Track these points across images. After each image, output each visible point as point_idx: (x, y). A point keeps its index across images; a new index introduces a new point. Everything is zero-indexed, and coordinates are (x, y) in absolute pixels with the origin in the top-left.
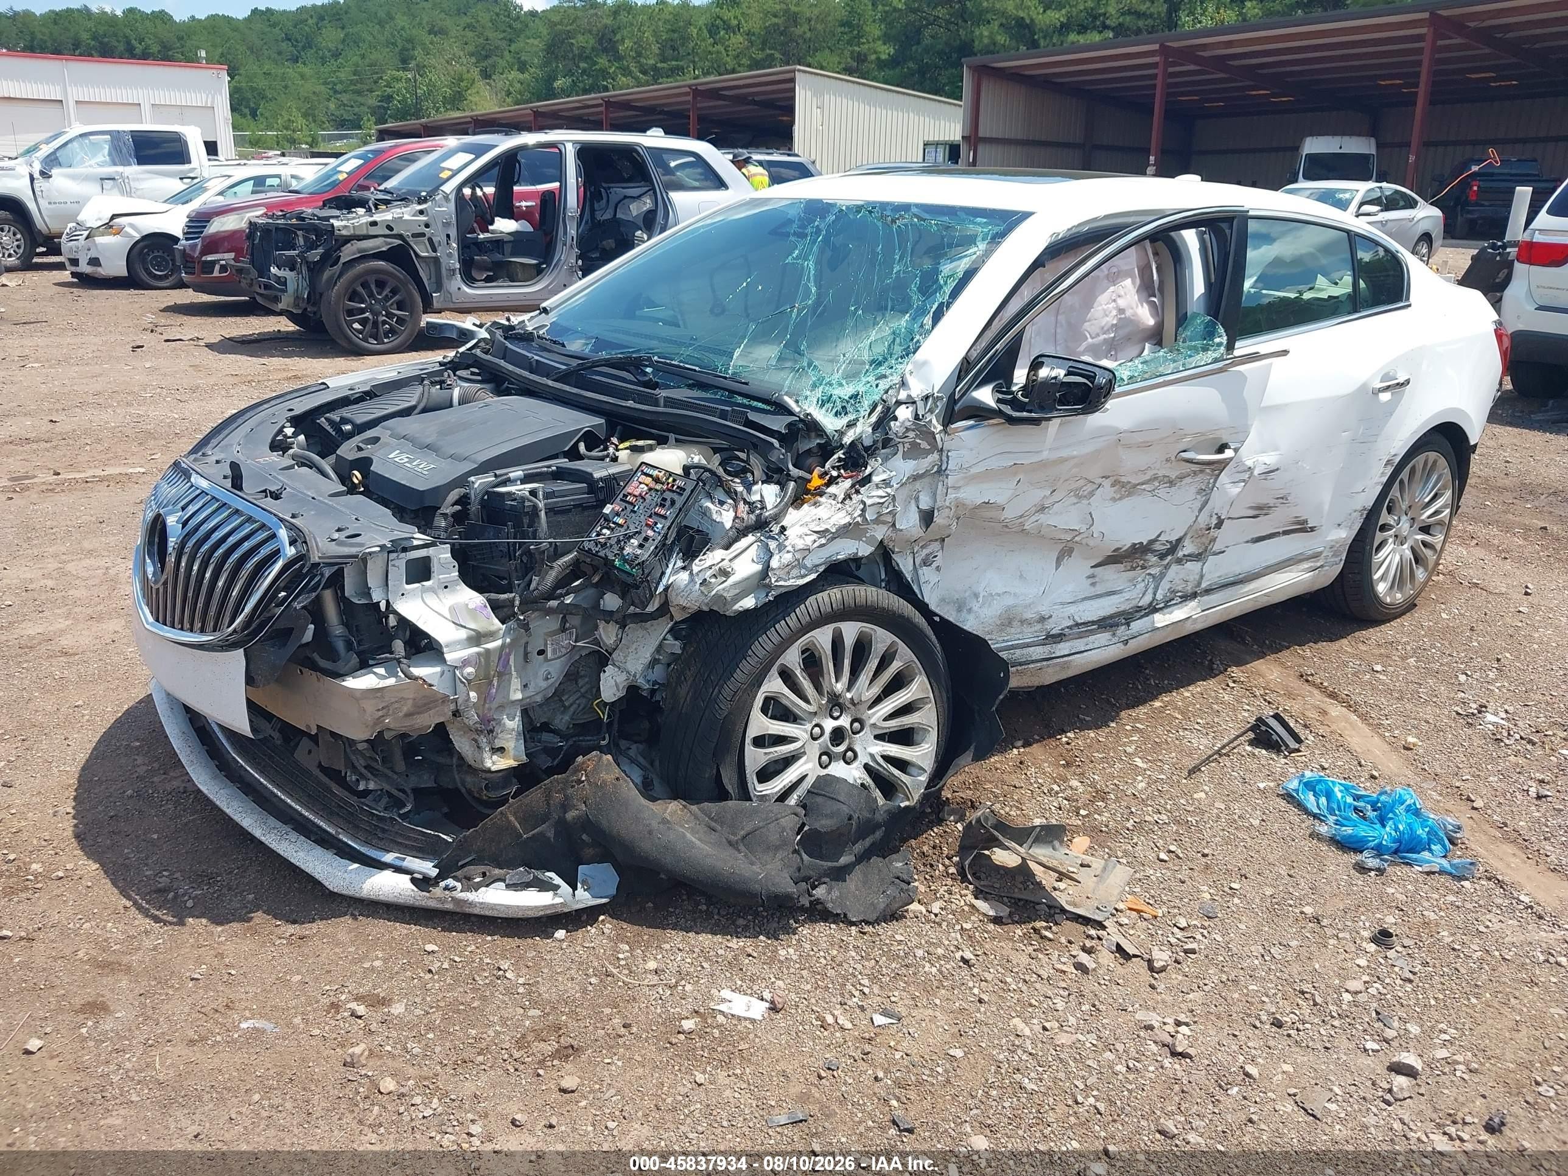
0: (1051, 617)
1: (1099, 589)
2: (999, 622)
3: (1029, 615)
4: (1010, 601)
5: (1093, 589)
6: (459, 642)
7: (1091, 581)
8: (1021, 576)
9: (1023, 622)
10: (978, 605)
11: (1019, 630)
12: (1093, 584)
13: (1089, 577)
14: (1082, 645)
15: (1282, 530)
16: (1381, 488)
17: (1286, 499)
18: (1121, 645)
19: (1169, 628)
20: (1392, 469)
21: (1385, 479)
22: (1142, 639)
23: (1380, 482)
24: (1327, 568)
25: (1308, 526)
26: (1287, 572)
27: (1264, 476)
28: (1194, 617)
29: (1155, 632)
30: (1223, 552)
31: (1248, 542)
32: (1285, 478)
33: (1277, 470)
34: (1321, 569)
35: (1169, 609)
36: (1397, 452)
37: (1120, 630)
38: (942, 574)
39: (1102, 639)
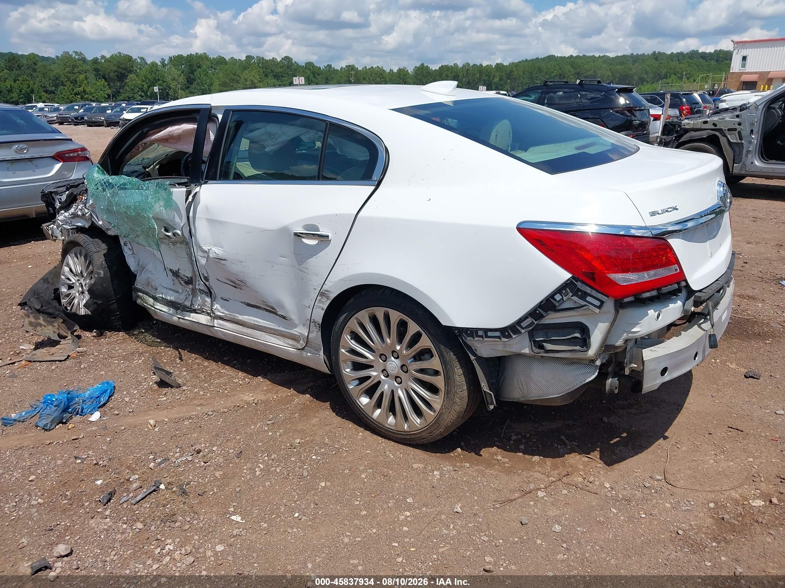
0: (157, 289)
1: (175, 288)
2: (146, 282)
3: (153, 284)
4: (150, 275)
5: (172, 286)
7: (172, 282)
8: (156, 267)
9: (151, 286)
10: (144, 272)
11: (150, 289)
12: (173, 284)
13: (172, 280)
14: (165, 309)
15: (262, 306)
16: (323, 312)
17: (245, 283)
18: (177, 319)
19: (201, 325)
20: (329, 302)
21: (325, 307)
22: (187, 322)
23: (321, 307)
24: (309, 354)
25: (279, 313)
26: (274, 337)
27: (217, 260)
28: (215, 328)
29: (192, 322)
30: (228, 301)
31: (242, 303)
32: (235, 268)
33: (225, 260)
34: (303, 352)
35: (200, 315)
36: (329, 290)
37: (179, 311)
38: (133, 252)
39: (172, 311)
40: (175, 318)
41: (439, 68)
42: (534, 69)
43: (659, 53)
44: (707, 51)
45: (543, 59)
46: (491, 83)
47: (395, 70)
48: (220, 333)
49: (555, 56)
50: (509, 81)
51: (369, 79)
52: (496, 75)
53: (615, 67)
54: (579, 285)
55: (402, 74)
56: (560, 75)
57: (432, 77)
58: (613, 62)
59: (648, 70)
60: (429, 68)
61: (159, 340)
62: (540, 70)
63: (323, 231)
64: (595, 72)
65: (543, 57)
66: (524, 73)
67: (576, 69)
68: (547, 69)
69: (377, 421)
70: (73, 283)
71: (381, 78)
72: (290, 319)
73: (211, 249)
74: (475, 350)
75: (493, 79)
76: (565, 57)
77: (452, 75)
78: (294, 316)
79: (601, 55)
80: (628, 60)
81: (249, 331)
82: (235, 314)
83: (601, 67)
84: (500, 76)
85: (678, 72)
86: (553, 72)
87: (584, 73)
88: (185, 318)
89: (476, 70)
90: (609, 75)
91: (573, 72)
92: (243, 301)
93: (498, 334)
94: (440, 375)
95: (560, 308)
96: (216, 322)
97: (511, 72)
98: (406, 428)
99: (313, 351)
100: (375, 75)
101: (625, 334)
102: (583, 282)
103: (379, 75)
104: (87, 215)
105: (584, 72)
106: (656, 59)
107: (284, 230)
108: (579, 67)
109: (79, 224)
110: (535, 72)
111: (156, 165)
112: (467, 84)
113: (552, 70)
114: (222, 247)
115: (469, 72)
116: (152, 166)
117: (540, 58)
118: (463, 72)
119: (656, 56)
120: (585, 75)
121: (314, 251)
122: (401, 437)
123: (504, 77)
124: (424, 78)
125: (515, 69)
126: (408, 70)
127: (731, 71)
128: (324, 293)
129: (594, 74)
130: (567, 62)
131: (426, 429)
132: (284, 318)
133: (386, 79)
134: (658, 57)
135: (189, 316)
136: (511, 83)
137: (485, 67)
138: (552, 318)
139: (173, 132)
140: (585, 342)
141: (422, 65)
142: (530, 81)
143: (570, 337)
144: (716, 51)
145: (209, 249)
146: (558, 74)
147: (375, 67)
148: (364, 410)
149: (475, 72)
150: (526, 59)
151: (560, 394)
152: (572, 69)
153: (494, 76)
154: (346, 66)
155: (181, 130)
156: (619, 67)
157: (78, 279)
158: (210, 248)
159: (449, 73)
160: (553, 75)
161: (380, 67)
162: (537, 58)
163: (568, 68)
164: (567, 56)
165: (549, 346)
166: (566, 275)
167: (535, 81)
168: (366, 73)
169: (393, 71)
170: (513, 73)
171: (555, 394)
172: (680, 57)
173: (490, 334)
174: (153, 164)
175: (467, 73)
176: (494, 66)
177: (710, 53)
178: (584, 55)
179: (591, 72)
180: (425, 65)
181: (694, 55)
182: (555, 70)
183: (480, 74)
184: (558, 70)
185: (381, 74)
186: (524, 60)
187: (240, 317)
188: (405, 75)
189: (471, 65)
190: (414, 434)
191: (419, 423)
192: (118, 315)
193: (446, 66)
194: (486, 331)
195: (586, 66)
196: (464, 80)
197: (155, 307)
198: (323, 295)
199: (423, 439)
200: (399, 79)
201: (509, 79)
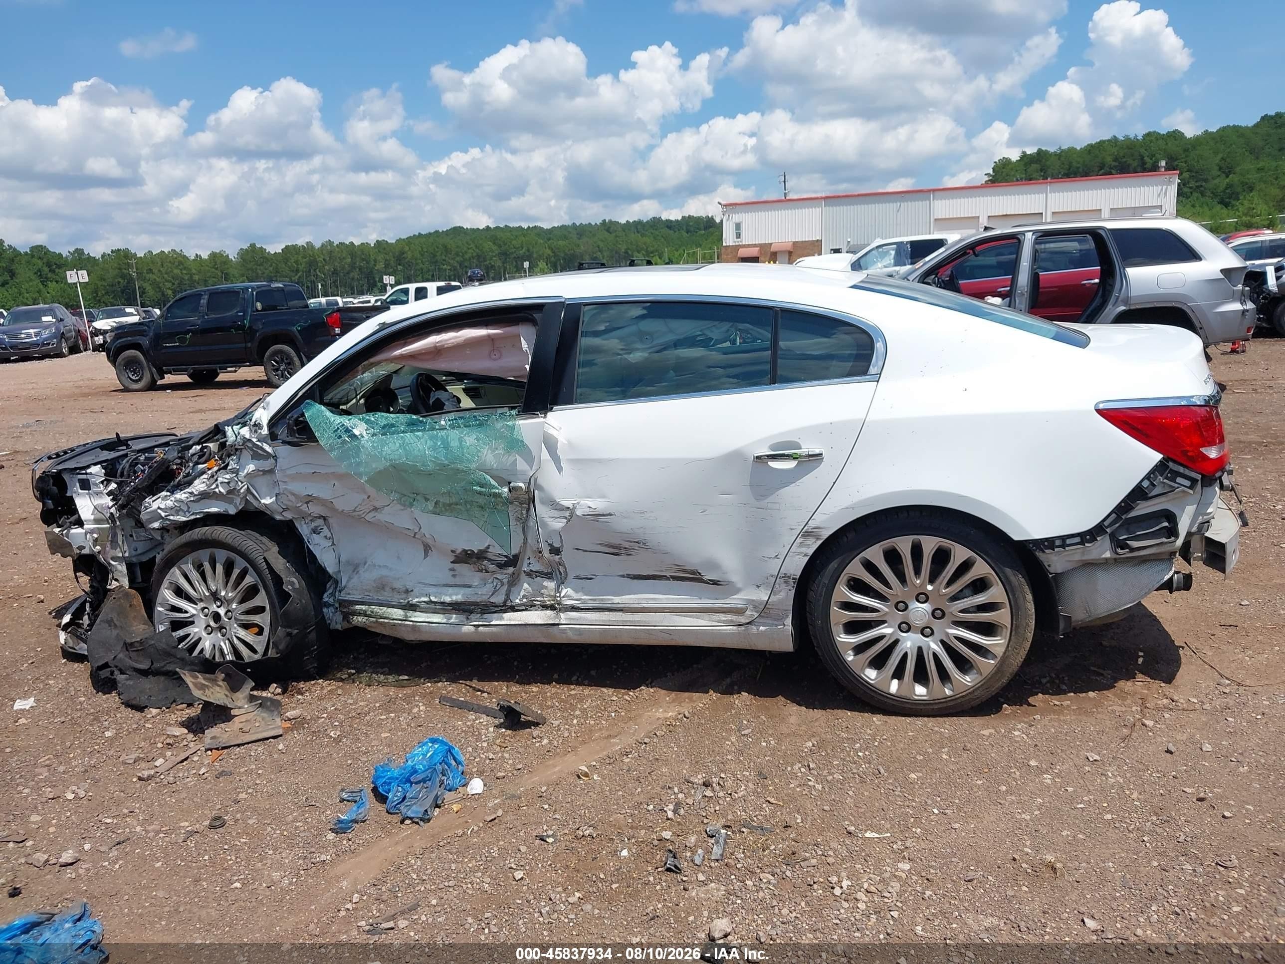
0: (412, 591)
1: (458, 581)
2: (375, 585)
3: (398, 585)
4: (384, 572)
5: (453, 579)
6: (90, 520)
7: (452, 573)
8: (398, 557)
9: (393, 589)
10: (363, 570)
11: (390, 595)
12: (454, 576)
13: (450, 570)
14: (437, 618)
15: (668, 575)
16: (807, 559)
17: (644, 544)
18: (473, 628)
19: (529, 628)
20: (819, 542)
21: (811, 551)
22: (494, 629)
23: (802, 553)
24: (761, 628)
25: (705, 578)
26: (690, 617)
27: (591, 518)
28: (560, 626)
29: (508, 627)
30: (591, 579)
31: (623, 576)
32: (625, 525)
33: (610, 514)
34: (750, 626)
35: (524, 613)
36: (822, 526)
37: (472, 616)
38: (333, 542)
39: (454, 618)
40: (468, 629)
41: (282, 250)
42: (438, 248)
43: (610, 221)
44: (672, 218)
45: (446, 233)
46: (371, 272)
47: (205, 255)
48: (570, 633)
49: (463, 228)
50: (400, 267)
51: (159, 271)
52: (379, 258)
53: (555, 243)
54: (1171, 464)
55: (218, 262)
56: (479, 256)
57: (271, 266)
58: (551, 236)
59: (601, 245)
60: (265, 250)
61: (406, 677)
62: (446, 250)
63: (807, 448)
64: (528, 250)
65: (445, 230)
66: (422, 255)
67: (500, 246)
68: (458, 247)
69: (898, 695)
70: (193, 615)
71: (181, 270)
72: (729, 583)
73: (578, 503)
74: (1049, 566)
75: (375, 265)
76: (478, 229)
77: (304, 260)
78: (736, 578)
79: (531, 226)
80: (570, 232)
81: (638, 617)
82: (604, 597)
83: (536, 244)
84: (386, 260)
85: (642, 249)
86: (466, 252)
87: (512, 253)
88: (492, 623)
89: (344, 251)
90: (549, 255)
91: (497, 252)
92: (621, 573)
93: (1078, 540)
94: (1006, 607)
95: (1150, 495)
96: (564, 617)
97: (402, 253)
98: (947, 693)
99: (770, 622)
100: (170, 265)
101: (1201, 517)
102: (1175, 462)
103: (176, 264)
104: (242, 491)
105: (513, 250)
106: (608, 231)
107: (734, 457)
108: (505, 244)
109: (214, 510)
110: (440, 252)
111: (360, 399)
112: (333, 274)
113: (465, 249)
114: (603, 496)
115: (333, 254)
116: (354, 401)
117: (441, 231)
118: (324, 255)
119: (609, 227)
120: (515, 255)
121: (790, 478)
122: (940, 706)
123: (392, 262)
124: (258, 267)
125: (407, 249)
126: (228, 256)
127: (724, 244)
128: (812, 532)
129: (527, 253)
130: (486, 237)
131: (982, 685)
132: (715, 583)
133: (191, 270)
134: (609, 228)
135: (502, 619)
136: (404, 272)
137: (358, 246)
138: (1143, 508)
139: (443, 343)
140: (1173, 532)
141: (253, 246)
142: (433, 267)
143: (1157, 528)
144: (683, 217)
145: (574, 504)
146: (475, 254)
147: (169, 252)
148: (875, 685)
149: (344, 255)
150: (419, 233)
151: (1135, 601)
152: (494, 248)
153: (375, 261)
154: (112, 251)
155: (463, 338)
156: (561, 243)
157: (205, 605)
158: (576, 502)
159: (300, 258)
160: (467, 257)
161: (178, 250)
162: (437, 232)
163: (488, 245)
164: (481, 228)
165: (1135, 544)
166: (1157, 457)
167: (442, 266)
168: (153, 262)
169: (201, 258)
170: (405, 255)
171: (1128, 604)
172: (638, 226)
173: (1068, 541)
174: (356, 397)
175: (330, 257)
176: (372, 245)
177: (677, 221)
178: (506, 226)
179: (524, 250)
180: (258, 246)
181: (656, 223)
182: (469, 249)
183: (352, 258)
184: (474, 248)
185: (180, 263)
186: (417, 234)
187: (617, 600)
188: (225, 263)
189: (335, 245)
190: (962, 697)
191: (969, 680)
192: (315, 650)
193: (294, 247)
194: (1063, 538)
195: (514, 242)
196: (327, 267)
197: (413, 619)
198: (808, 536)
199: (975, 699)
200: (213, 270)
201: (400, 265)
